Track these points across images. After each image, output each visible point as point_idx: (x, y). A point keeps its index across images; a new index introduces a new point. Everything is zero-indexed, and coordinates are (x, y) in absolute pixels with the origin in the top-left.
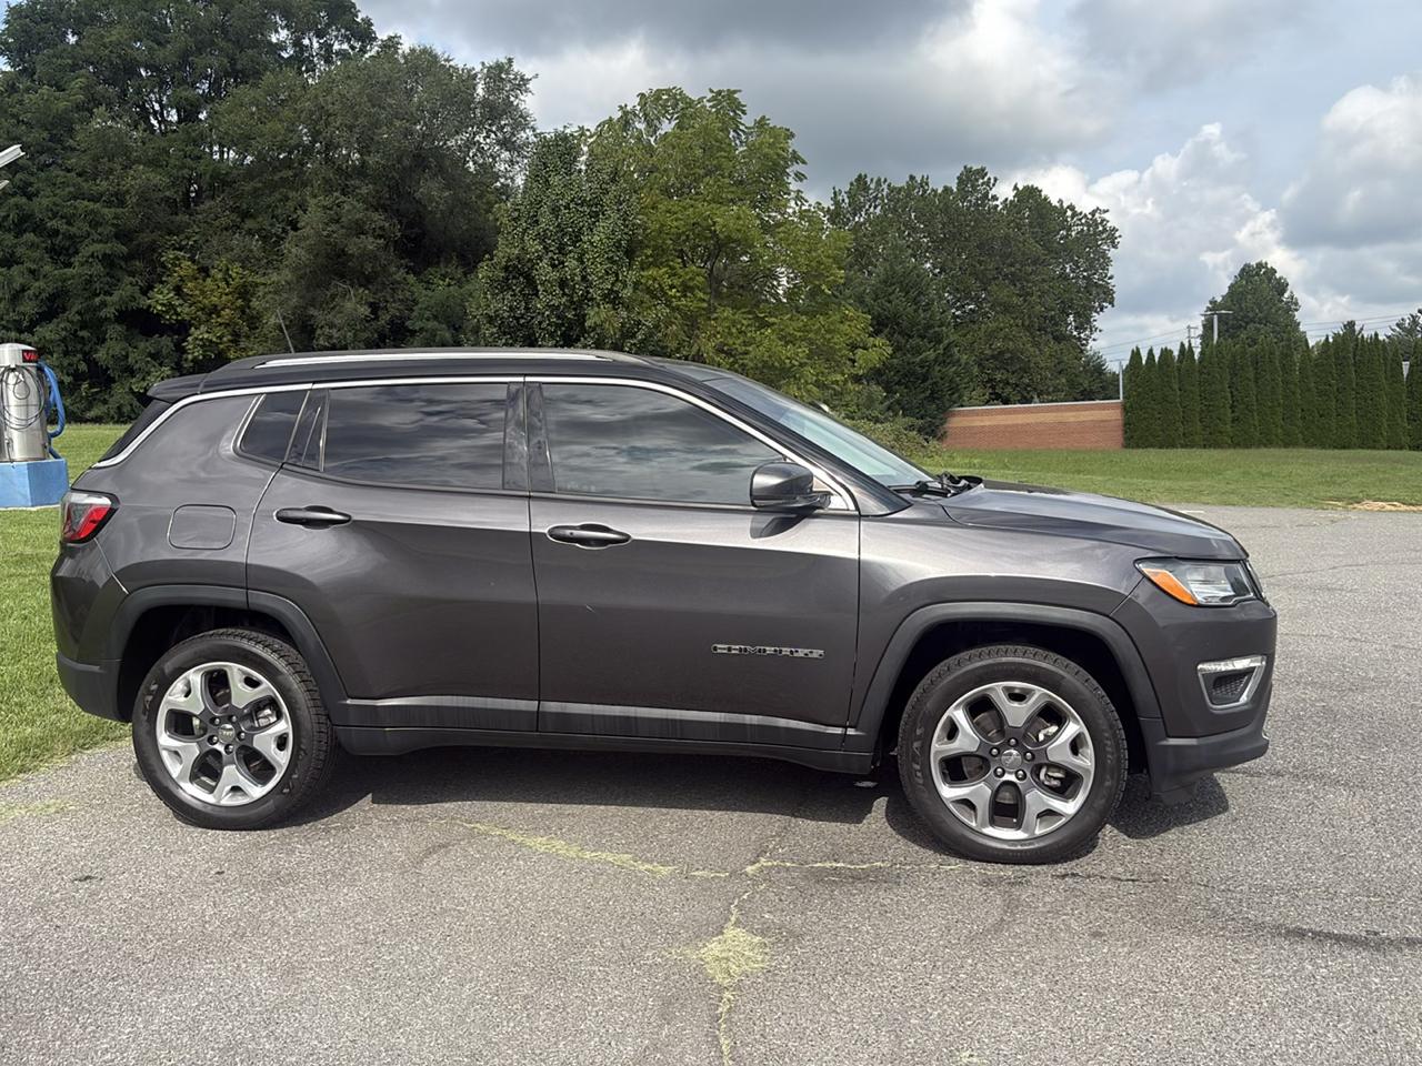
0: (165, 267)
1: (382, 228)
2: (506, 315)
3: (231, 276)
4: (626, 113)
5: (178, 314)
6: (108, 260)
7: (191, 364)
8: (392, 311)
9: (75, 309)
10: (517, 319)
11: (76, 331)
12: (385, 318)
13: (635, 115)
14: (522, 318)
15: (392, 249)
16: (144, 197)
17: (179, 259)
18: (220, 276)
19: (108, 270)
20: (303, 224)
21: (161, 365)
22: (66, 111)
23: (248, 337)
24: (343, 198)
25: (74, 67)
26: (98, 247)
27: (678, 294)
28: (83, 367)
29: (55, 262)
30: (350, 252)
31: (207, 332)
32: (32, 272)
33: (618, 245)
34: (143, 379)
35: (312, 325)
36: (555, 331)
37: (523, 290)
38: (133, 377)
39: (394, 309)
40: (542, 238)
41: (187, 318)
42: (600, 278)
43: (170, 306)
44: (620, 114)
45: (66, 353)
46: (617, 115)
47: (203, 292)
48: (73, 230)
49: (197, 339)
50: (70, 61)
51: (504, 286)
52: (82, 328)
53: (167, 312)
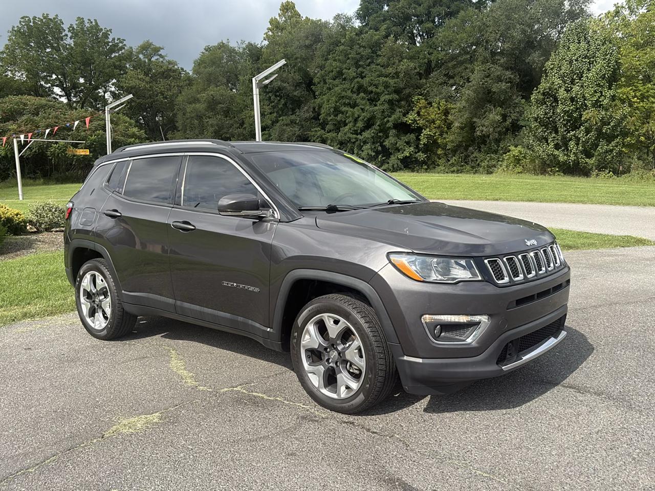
0: (414, 103)
1: (510, 78)
2: (542, 116)
3: (440, 106)
4: (617, 7)
5: (418, 124)
6: (390, 102)
7: (423, 146)
8: (513, 117)
9: (377, 124)
10: (549, 118)
11: (377, 133)
12: (509, 121)
13: (623, 7)
14: (551, 117)
15: (516, 87)
16: (407, 74)
17: (419, 100)
18: (436, 106)
19: (391, 107)
20: (472, 79)
21: (410, 147)
22: (379, 39)
23: (447, 133)
24: (492, 65)
25: (384, 20)
26: (387, 96)
27: (638, 100)
28: (380, 148)
29: (371, 104)
30: (494, 91)
31: (430, 131)
32: (362, 109)
33: (603, 77)
34: (403, 153)
35: (474, 126)
36: (567, 123)
37: (552, 104)
38: (399, 152)
39: (514, 116)
40: (562, 77)
41: (421, 125)
42: (591, 95)
43: (415, 121)
44: (614, 8)
45: (373, 143)
46: (613, 9)
47: (428, 113)
48: (378, 90)
49: (425, 134)
50: (382, 18)
51: (543, 102)
52: (380, 132)
53: (413, 123)
